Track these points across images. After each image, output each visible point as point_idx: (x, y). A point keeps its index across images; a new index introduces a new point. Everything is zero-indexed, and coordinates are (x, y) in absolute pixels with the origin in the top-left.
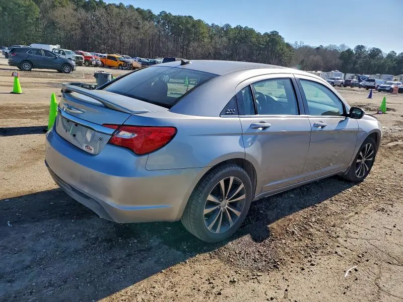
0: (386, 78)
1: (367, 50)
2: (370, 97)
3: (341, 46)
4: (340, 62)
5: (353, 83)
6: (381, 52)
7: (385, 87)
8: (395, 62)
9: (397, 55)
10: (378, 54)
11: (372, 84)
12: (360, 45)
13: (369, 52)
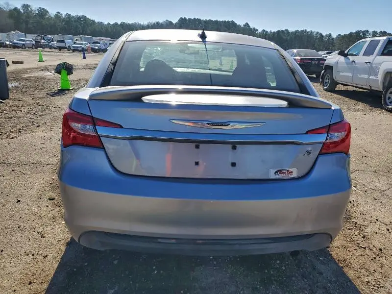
0: (69, 38)
1: (34, 9)
2: (84, 58)
3: (5, 4)
4: (11, 21)
5: (43, 45)
6: (48, 12)
7: (78, 47)
8: (64, 23)
9: (63, 16)
10: (46, 14)
11: (62, 45)
12: (26, 3)
13: (37, 12)
